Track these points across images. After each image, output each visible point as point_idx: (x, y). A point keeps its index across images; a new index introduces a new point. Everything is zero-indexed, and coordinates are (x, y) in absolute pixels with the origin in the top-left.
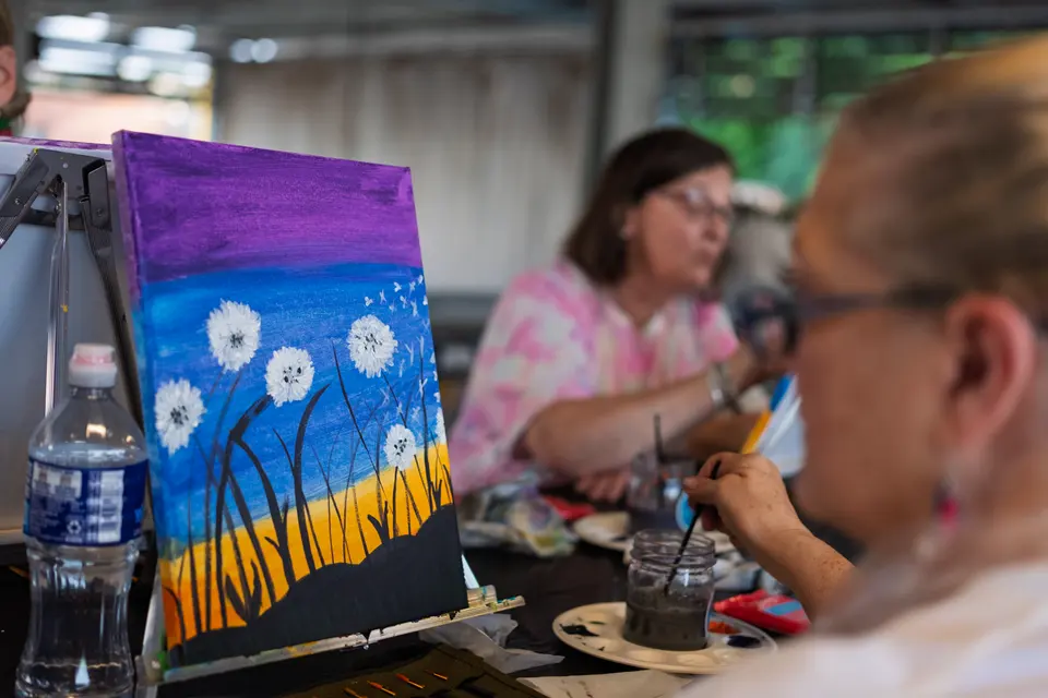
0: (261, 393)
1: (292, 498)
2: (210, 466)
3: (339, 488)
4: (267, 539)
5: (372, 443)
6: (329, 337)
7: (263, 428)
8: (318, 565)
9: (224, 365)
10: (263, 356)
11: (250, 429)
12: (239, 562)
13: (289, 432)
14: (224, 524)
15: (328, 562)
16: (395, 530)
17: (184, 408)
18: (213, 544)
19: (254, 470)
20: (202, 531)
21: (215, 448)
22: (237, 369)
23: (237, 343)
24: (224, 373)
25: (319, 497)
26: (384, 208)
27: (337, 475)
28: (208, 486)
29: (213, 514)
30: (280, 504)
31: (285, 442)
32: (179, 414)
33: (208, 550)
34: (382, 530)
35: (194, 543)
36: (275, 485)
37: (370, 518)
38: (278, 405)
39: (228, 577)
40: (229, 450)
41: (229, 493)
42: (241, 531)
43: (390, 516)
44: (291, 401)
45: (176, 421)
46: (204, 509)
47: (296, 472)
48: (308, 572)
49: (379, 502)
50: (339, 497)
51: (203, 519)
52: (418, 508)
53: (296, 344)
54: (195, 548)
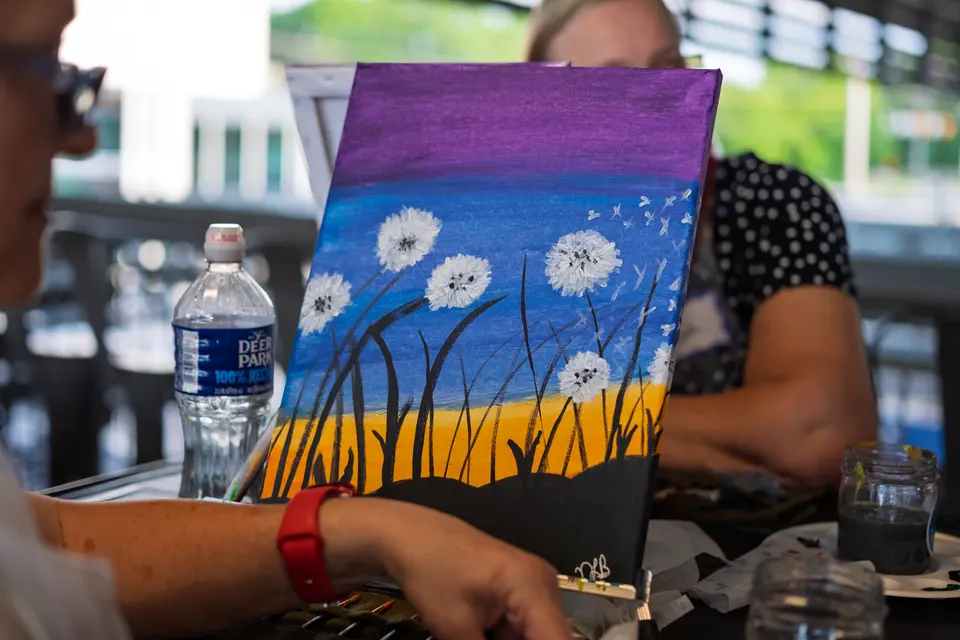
0: (417, 295)
1: (418, 400)
2: (337, 353)
3: (479, 403)
4: (375, 433)
5: (542, 367)
6: (523, 249)
7: (407, 328)
8: (425, 473)
9: (385, 264)
10: (433, 260)
11: (393, 327)
12: (337, 446)
13: (437, 337)
14: (334, 407)
15: (438, 473)
16: (542, 465)
17: (330, 298)
18: (316, 422)
19: (384, 365)
20: (310, 408)
21: (350, 337)
22: (398, 270)
23: (406, 246)
24: (383, 272)
25: (450, 407)
26: (656, 115)
27: (481, 389)
28: (330, 370)
29: (326, 396)
30: (401, 404)
31: (429, 345)
32: (323, 303)
33: (309, 428)
34: (523, 459)
35: (297, 416)
36: (400, 384)
37: (511, 443)
38: (433, 309)
39: (320, 456)
40: (363, 342)
41: (348, 382)
42: (349, 419)
43: (540, 448)
44: (450, 307)
45: (318, 308)
46: (317, 389)
47: (432, 377)
48: (410, 477)
49: (531, 430)
50: (476, 414)
51: (314, 398)
52: (587, 450)
53: (478, 253)
54: (297, 422)
